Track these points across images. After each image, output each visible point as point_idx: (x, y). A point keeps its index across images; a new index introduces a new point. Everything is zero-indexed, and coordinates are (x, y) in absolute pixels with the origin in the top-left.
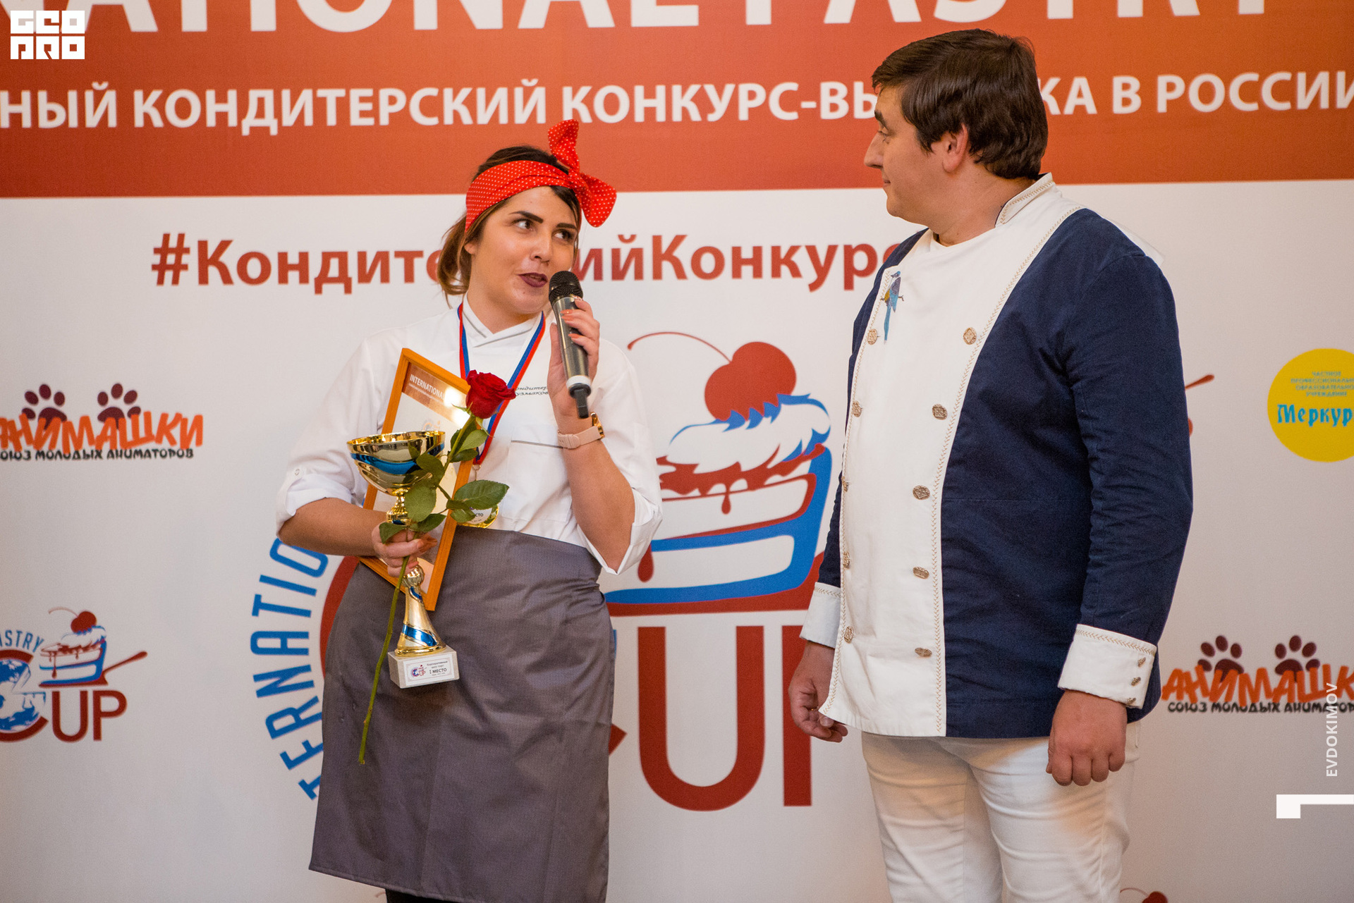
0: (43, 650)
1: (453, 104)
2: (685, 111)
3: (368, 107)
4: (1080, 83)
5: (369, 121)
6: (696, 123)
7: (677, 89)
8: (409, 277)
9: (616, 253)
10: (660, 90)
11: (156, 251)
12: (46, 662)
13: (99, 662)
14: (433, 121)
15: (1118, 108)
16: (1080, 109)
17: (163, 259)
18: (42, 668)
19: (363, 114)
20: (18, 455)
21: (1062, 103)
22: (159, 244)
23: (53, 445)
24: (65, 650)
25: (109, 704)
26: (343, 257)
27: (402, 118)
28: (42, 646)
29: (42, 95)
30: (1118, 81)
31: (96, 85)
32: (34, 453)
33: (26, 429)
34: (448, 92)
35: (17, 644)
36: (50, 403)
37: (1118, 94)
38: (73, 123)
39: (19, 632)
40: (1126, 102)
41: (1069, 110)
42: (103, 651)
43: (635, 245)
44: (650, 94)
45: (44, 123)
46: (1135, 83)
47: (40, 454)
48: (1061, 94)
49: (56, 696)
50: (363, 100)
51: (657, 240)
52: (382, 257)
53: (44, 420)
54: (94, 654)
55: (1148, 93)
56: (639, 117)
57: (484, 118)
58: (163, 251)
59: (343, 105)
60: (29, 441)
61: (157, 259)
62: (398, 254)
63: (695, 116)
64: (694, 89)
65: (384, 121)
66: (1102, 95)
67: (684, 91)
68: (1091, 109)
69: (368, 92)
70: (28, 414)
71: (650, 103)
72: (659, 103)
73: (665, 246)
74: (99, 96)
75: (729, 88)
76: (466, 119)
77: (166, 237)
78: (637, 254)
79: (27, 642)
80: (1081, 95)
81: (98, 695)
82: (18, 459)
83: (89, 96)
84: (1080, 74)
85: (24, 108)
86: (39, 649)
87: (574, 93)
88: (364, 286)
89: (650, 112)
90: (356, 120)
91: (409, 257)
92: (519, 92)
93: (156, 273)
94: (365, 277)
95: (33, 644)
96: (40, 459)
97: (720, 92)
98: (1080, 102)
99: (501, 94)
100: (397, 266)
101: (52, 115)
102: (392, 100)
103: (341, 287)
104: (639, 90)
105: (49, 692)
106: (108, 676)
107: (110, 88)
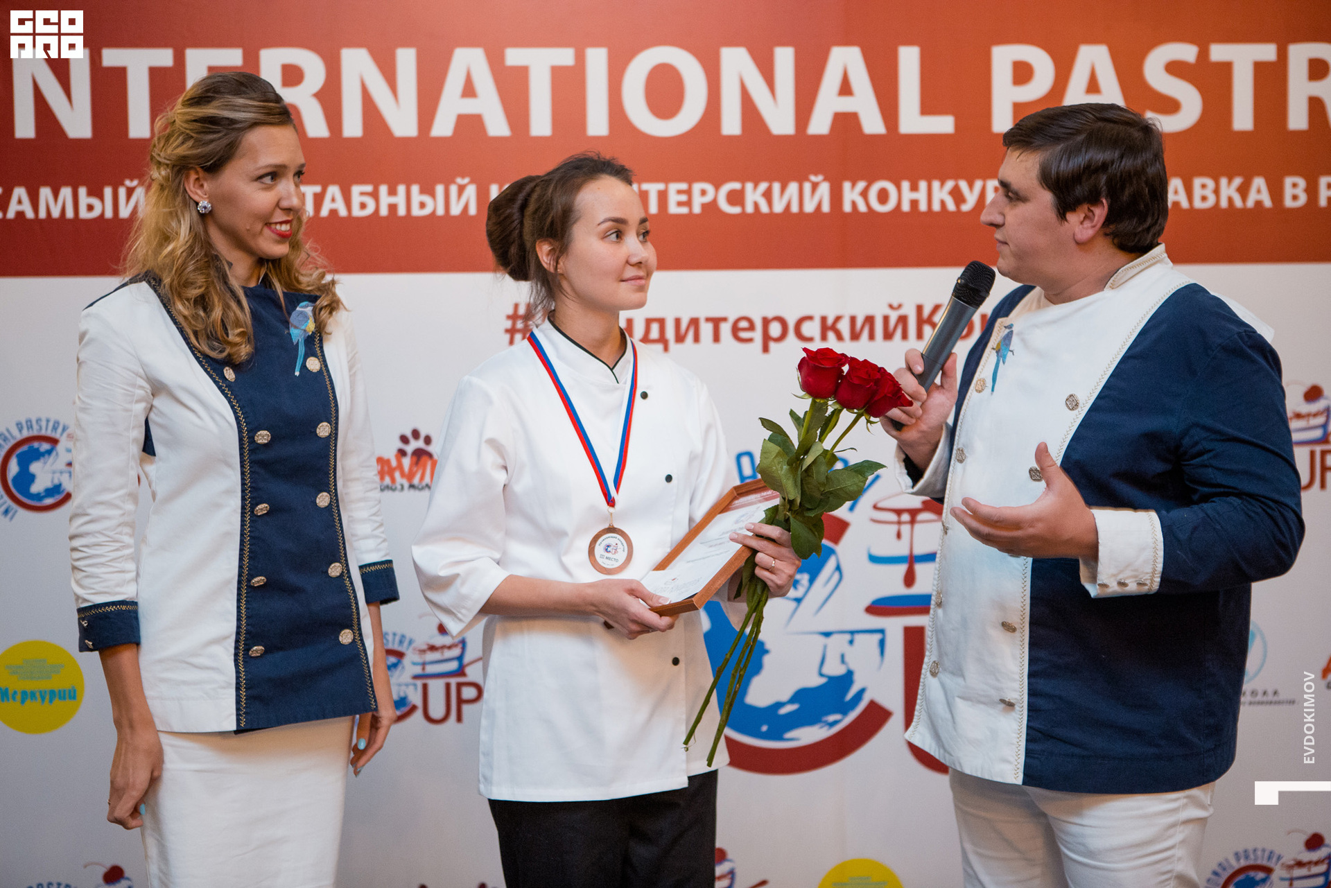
0: (414, 649)
1: (753, 196)
2: (943, 203)
3: (684, 198)
4: (1259, 182)
5: (684, 210)
6: (953, 213)
7: (936, 184)
8: (717, 338)
9: (886, 319)
10: (923, 185)
11: (509, 317)
12: (417, 659)
13: (460, 658)
14: (736, 210)
15: (1289, 203)
16: (1259, 203)
17: (514, 324)
18: (414, 664)
19: (680, 204)
20: (394, 487)
21: (1244, 196)
22: (510, 311)
23: (422, 478)
24: (432, 648)
25: (469, 693)
26: (662, 322)
27: (711, 208)
28: (414, 645)
29: (415, 189)
30: (1289, 181)
31: (460, 181)
32: (406, 485)
33: (400, 466)
34: (749, 186)
35: (393, 643)
36: (420, 444)
37: (1288, 191)
38: (440, 211)
39: (395, 634)
40: (1295, 198)
41: (1250, 203)
42: (463, 649)
43: (902, 312)
44: (914, 188)
45: (416, 212)
46: (1302, 183)
47: (412, 486)
48: (1243, 191)
49: (425, 687)
50: (680, 192)
51: (920, 309)
52: (694, 322)
53: (415, 459)
54: (456, 652)
55: (1312, 191)
56: (906, 207)
57: (778, 207)
58: (513, 317)
59: (663, 196)
60: (403, 475)
61: (509, 324)
62: (708, 320)
63: (951, 206)
64: (950, 184)
65: (697, 209)
66: (1276, 191)
67: (942, 184)
68: (1268, 203)
69: (684, 186)
70: (402, 453)
71: (914, 196)
72: (921, 196)
73: (926, 313)
74: (461, 189)
75: (978, 184)
76: (764, 208)
77: (516, 306)
78: (903, 320)
79: (401, 642)
80: (1260, 191)
81: (459, 685)
82: (394, 490)
83: (454, 189)
84: (1259, 174)
85: (400, 200)
86: (411, 649)
87: (853, 185)
88: (680, 346)
89: (914, 203)
90: (673, 209)
91: (716, 322)
92: (807, 187)
93: (508, 337)
94: (680, 338)
95: (406, 644)
96: (412, 492)
97: (971, 186)
98: (1259, 197)
99: (793, 187)
100: (706, 330)
101: (422, 205)
102: (703, 193)
103: (660, 347)
104: (906, 185)
105: (419, 683)
106: (468, 670)
107: (471, 182)
